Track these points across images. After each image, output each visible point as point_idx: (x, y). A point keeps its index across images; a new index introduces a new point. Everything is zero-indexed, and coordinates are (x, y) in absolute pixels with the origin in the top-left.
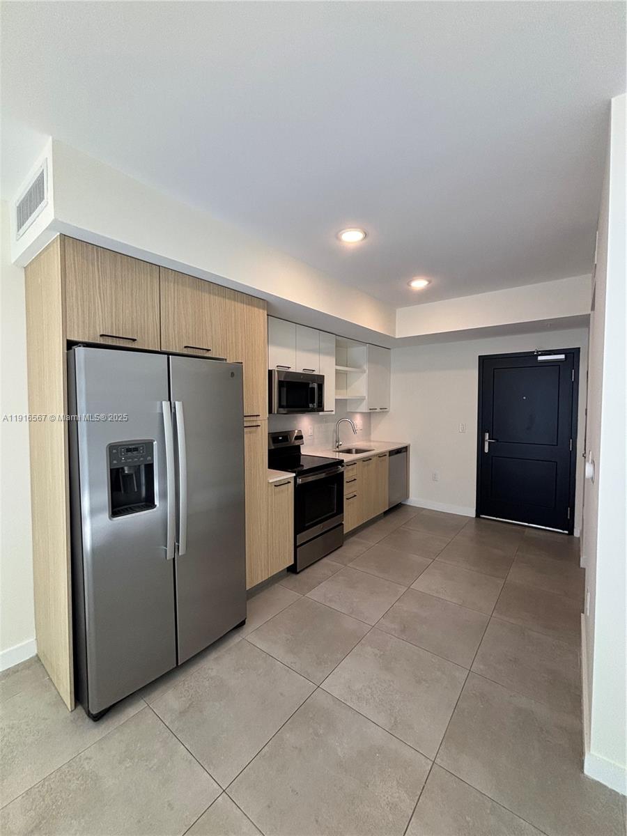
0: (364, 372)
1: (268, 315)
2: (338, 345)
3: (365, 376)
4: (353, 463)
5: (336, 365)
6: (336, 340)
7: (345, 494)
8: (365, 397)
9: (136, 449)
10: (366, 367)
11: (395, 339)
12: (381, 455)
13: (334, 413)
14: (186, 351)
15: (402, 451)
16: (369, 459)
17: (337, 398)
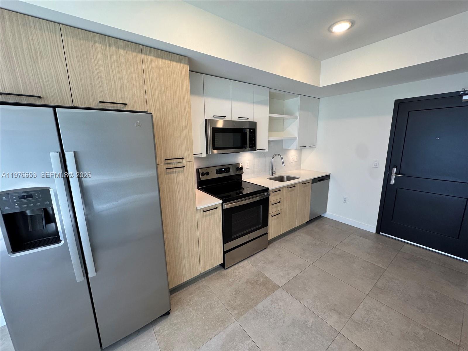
0: (296, 118)
1: (189, 71)
2: (272, 96)
3: (297, 121)
4: (279, 190)
5: (270, 113)
6: (270, 92)
7: (269, 212)
8: (297, 137)
9: (30, 196)
10: (297, 114)
11: (319, 87)
12: (305, 183)
13: (267, 150)
14: (101, 106)
15: (325, 178)
16: (294, 186)
17: (271, 139)
